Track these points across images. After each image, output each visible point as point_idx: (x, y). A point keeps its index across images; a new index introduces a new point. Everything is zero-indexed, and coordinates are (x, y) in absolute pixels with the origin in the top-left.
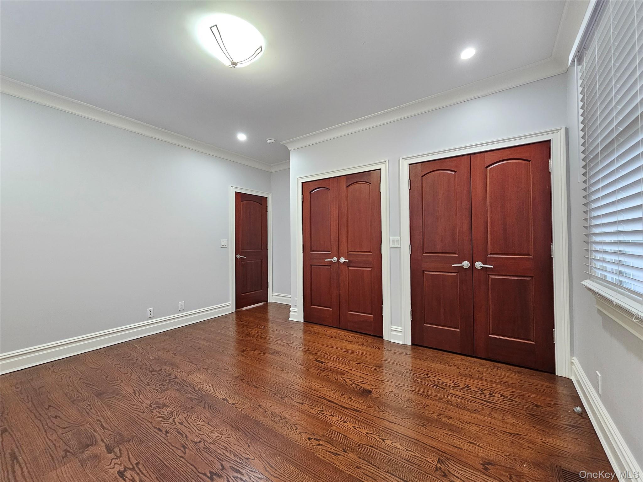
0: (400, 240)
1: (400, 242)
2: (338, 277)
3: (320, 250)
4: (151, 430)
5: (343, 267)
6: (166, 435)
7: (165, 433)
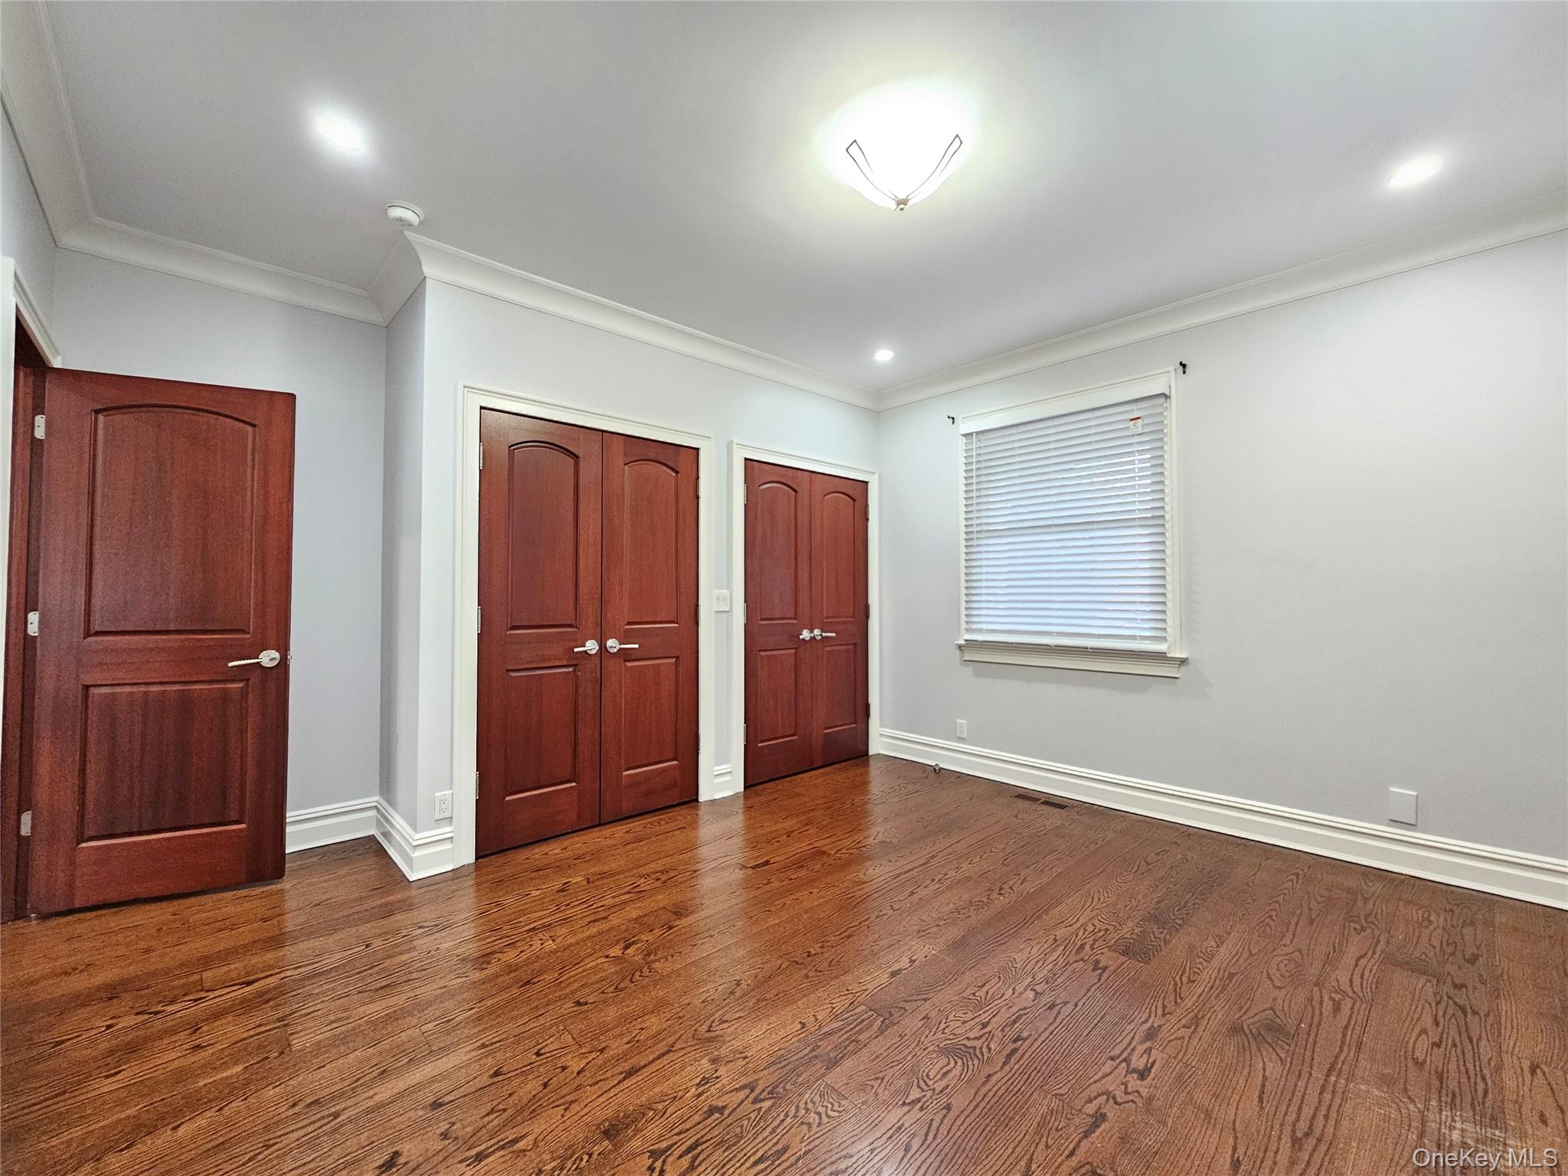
0: (728, 597)
1: (729, 601)
2: (598, 692)
3: (545, 623)
4: (1017, 1067)
5: (610, 665)
6: (1025, 1040)
7: (1021, 1042)
